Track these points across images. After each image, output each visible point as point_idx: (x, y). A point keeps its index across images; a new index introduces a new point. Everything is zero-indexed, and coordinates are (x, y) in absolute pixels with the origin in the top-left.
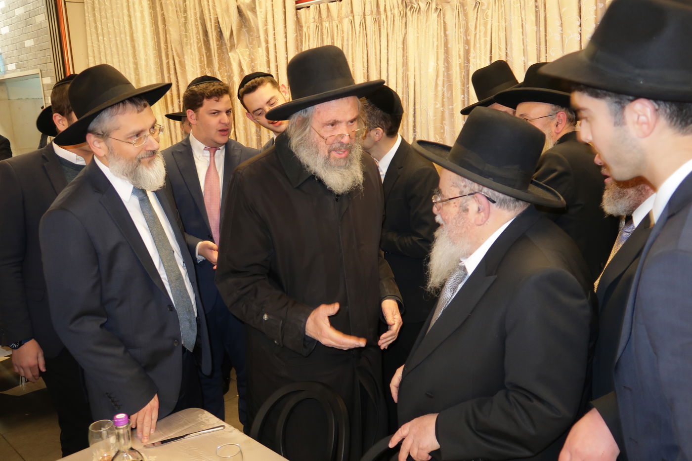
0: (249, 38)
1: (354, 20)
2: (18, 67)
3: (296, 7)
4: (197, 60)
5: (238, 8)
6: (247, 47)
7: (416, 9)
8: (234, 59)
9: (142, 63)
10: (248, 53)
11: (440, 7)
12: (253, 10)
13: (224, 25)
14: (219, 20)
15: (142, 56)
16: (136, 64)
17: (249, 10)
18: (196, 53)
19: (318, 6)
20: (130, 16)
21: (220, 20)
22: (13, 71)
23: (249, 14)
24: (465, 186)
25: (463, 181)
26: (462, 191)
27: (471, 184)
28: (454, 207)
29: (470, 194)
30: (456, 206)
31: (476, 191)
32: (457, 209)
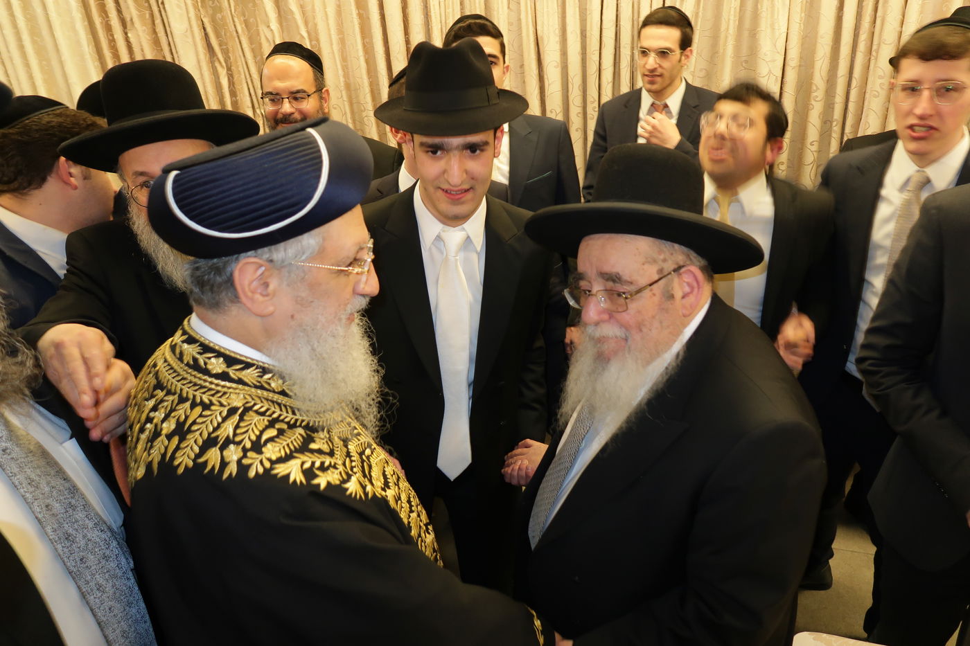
25: (660, 252)
26: (660, 268)
27: (672, 254)
28: (651, 297)
29: (675, 271)
30: (654, 295)
31: (681, 263)
32: (656, 299)
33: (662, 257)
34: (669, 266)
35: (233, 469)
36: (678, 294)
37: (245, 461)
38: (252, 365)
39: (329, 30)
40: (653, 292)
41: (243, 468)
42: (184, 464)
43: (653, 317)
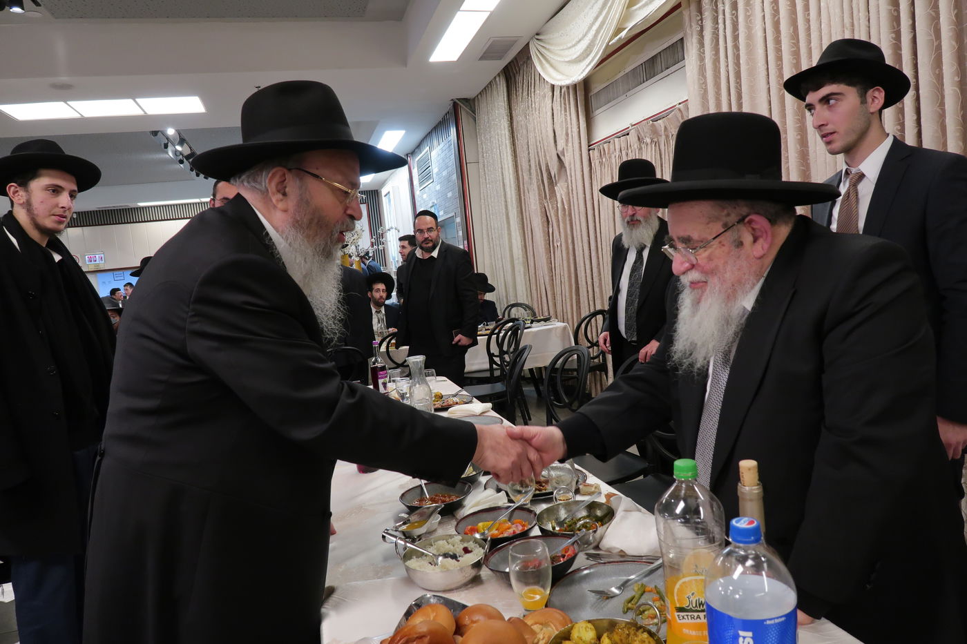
0: (563, 175)
2: (445, 213)
3: (588, 149)
4: (537, 194)
5: (558, 155)
9: (509, 200)
11: (656, 140)
12: (564, 155)
13: (551, 167)
15: (509, 196)
16: (506, 201)
18: (536, 189)
20: (502, 168)
21: (549, 164)
22: (442, 216)
23: (562, 158)
25: (723, 209)
26: (724, 222)
30: (724, 245)
33: (724, 213)
40: (722, 243)
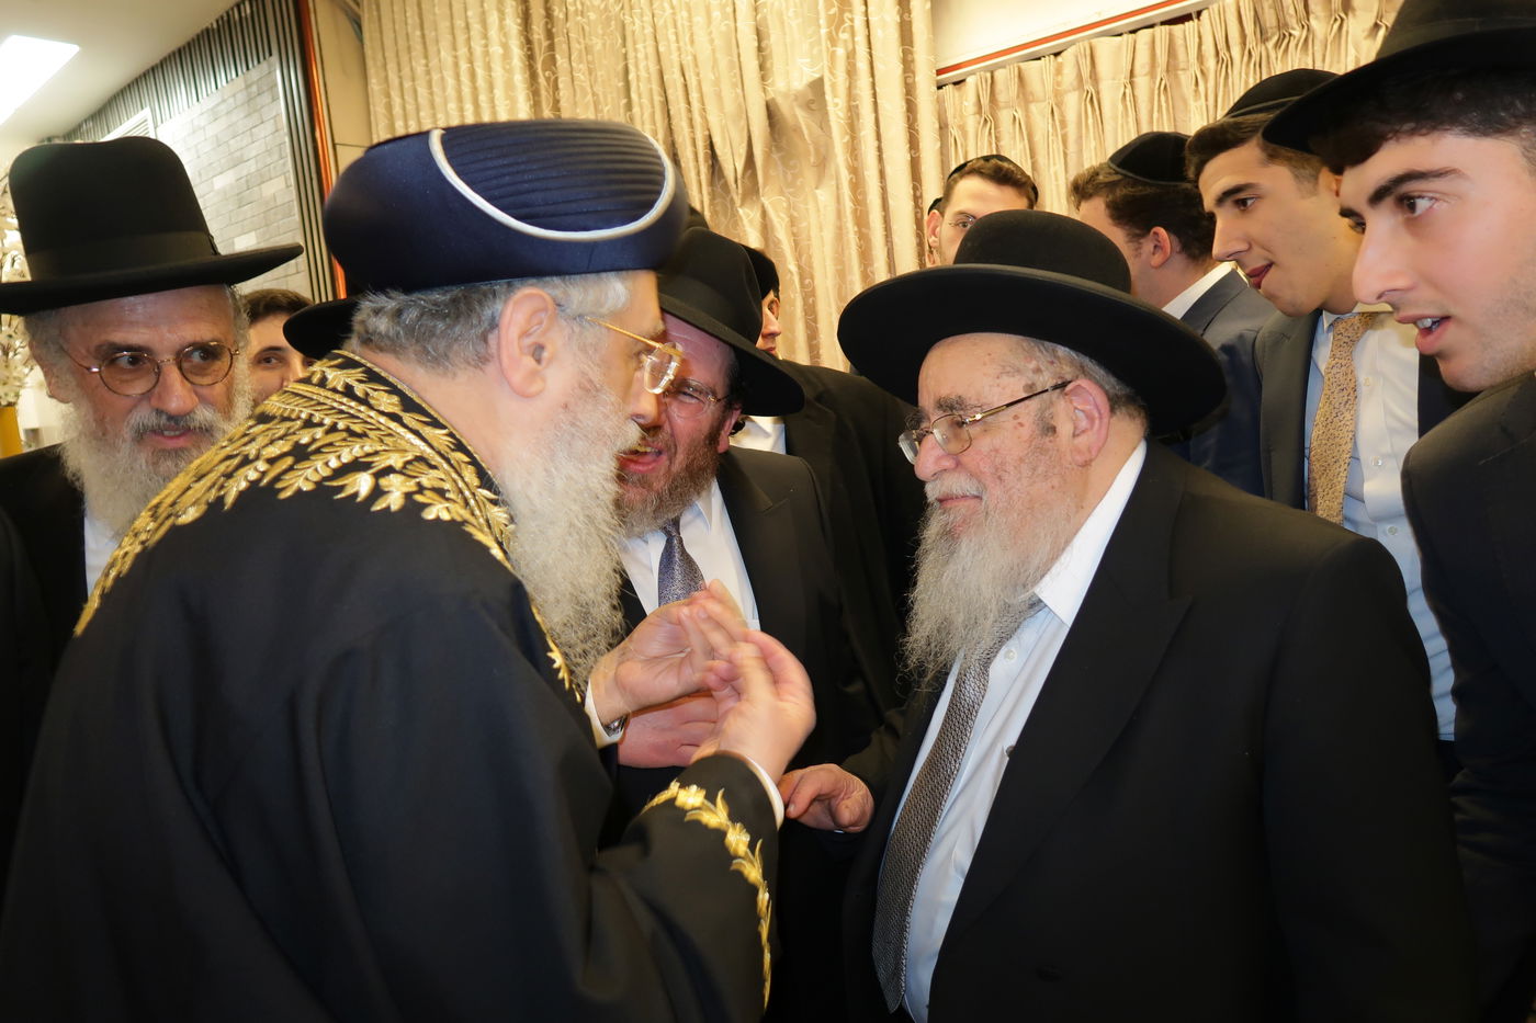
0: (785, 173)
1: (1098, 93)
3: (938, 82)
5: (769, 106)
6: (782, 193)
7: (1299, 41)
8: (751, 221)
10: (785, 205)
13: (728, 150)
14: (714, 140)
17: (801, 106)
19: (989, 75)
21: (717, 140)
23: (798, 115)
24: (1038, 371)
25: (1031, 357)
26: (1030, 382)
27: (1052, 363)
28: (1015, 428)
29: (1055, 387)
30: (1021, 425)
31: (1068, 377)
32: (1025, 432)
33: (1033, 365)
34: (1046, 379)
35: (394, 501)
36: (1065, 429)
37: (419, 498)
38: (444, 427)
39: (824, 259)
40: (1020, 420)
41: (412, 507)
42: (296, 485)
43: (1021, 460)
